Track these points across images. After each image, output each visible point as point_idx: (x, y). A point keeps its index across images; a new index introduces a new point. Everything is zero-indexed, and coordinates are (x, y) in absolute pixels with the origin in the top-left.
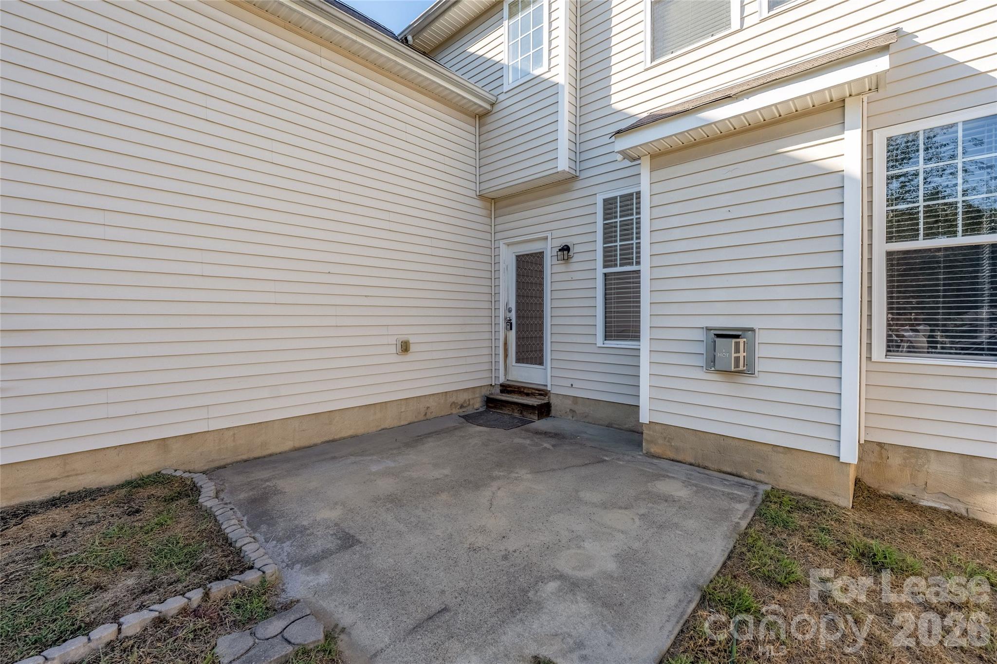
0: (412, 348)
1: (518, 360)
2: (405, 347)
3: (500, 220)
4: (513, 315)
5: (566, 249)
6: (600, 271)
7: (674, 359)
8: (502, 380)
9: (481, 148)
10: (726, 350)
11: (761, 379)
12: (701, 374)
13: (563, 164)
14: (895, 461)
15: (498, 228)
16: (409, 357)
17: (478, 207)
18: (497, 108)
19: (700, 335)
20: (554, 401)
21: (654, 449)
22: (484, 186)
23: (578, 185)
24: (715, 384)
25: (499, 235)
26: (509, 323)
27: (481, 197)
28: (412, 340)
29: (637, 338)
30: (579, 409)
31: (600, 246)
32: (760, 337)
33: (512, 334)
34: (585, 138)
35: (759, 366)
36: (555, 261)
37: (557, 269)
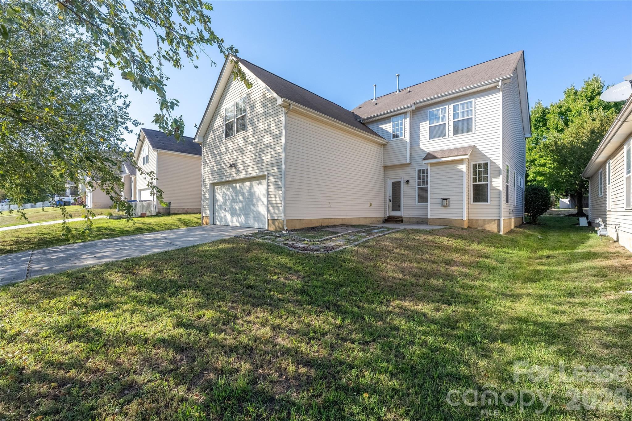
0: (372, 205)
1: (393, 210)
2: (370, 205)
3: (387, 172)
4: (391, 198)
5: (408, 181)
6: (417, 187)
7: (434, 205)
8: (388, 215)
9: (383, 154)
10: (445, 203)
11: (451, 207)
12: (440, 207)
13: (408, 161)
14: (474, 222)
15: (387, 174)
16: (371, 207)
17: (382, 169)
18: (388, 144)
19: (440, 200)
20: (404, 219)
21: (431, 224)
22: (384, 164)
23: (411, 165)
24: (444, 209)
25: (387, 176)
26: (390, 200)
27: (383, 166)
28: (372, 203)
29: (427, 202)
30: (411, 220)
31: (417, 181)
32: (451, 200)
33: (391, 203)
34: (414, 154)
35: (451, 205)
36: (405, 184)
37: (405, 186)
